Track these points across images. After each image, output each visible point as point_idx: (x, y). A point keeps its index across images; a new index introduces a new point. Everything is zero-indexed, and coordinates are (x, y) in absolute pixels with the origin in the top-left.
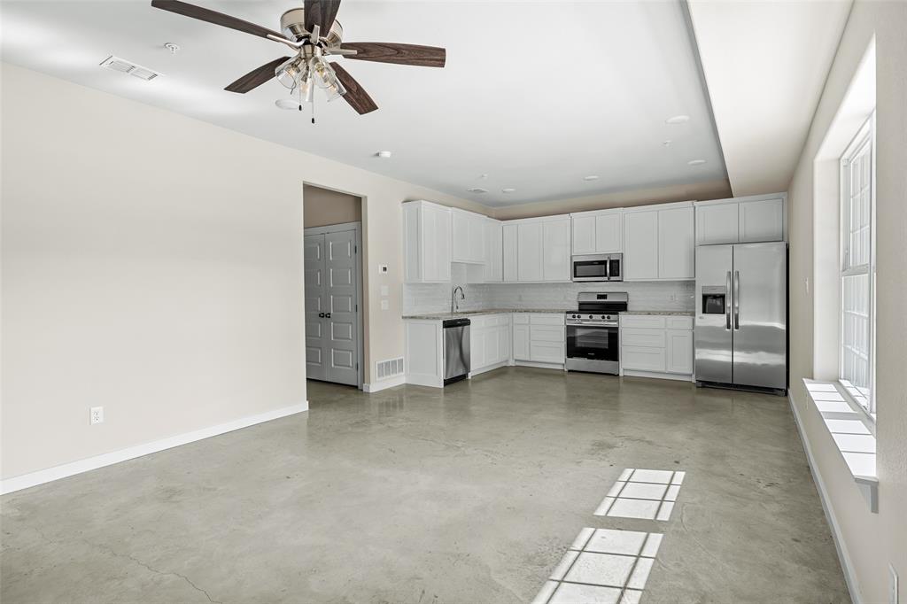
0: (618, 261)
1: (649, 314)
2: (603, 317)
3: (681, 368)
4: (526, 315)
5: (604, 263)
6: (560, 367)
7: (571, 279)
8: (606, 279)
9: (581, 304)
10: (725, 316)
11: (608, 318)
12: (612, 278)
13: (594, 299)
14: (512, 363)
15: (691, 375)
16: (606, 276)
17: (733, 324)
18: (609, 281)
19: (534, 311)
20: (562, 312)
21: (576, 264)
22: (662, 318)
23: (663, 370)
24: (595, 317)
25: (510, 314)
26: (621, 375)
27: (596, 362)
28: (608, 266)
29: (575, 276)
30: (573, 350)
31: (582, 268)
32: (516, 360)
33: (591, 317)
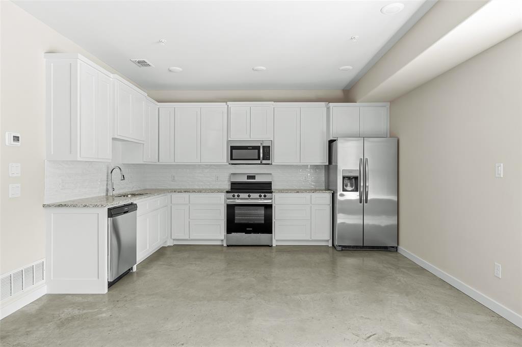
0: (269, 147)
1: (298, 192)
2: (260, 196)
3: (322, 236)
4: (186, 195)
5: (258, 148)
6: (219, 243)
7: (227, 161)
8: (259, 162)
9: (233, 184)
10: (358, 193)
11: (265, 196)
12: (264, 162)
13: (244, 179)
14: (170, 243)
15: (328, 241)
16: (259, 159)
17: (363, 200)
18: (261, 164)
19: (194, 191)
20: (222, 192)
21: (233, 148)
22: (307, 196)
23: (308, 238)
24: (253, 195)
25: (169, 195)
26: (274, 245)
27: (253, 235)
28: (261, 151)
29: (232, 159)
30: (233, 226)
31: (238, 152)
32: (174, 240)
33: (249, 196)
